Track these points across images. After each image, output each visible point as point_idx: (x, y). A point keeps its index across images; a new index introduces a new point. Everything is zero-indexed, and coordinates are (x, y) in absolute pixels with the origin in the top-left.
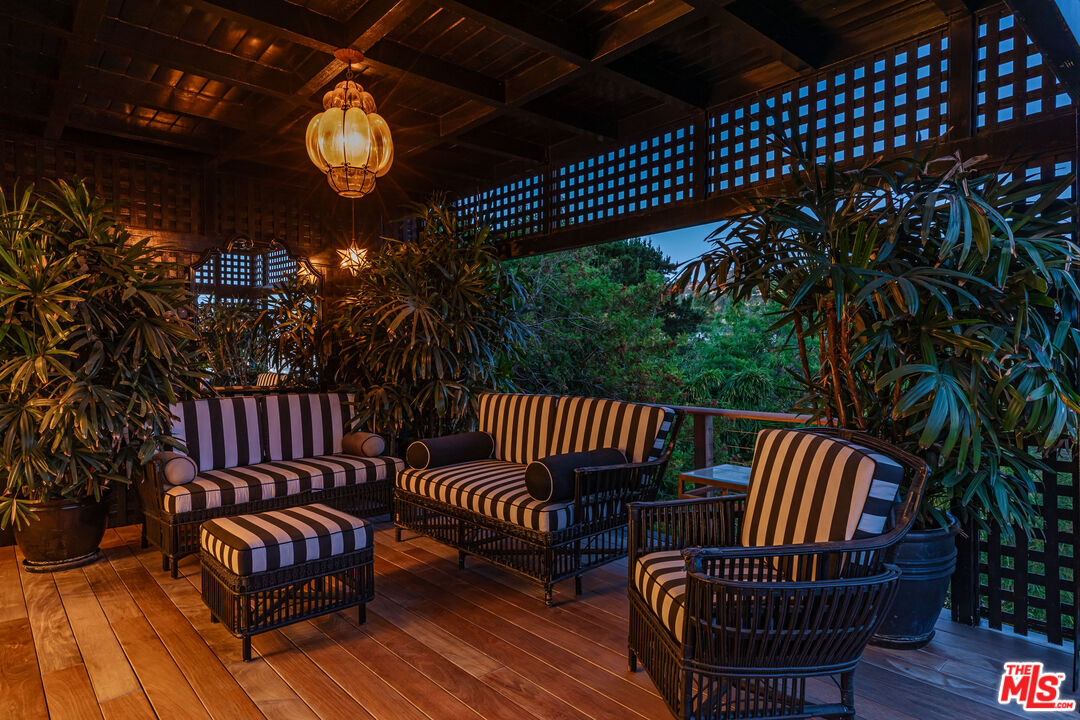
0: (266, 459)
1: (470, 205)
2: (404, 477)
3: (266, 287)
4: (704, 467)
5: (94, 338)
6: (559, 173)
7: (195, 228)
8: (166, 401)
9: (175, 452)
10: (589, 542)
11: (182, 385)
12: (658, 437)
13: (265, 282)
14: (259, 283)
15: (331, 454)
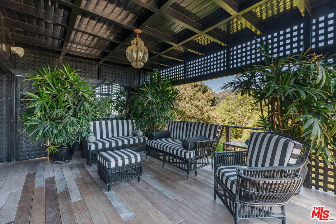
0: (113, 136)
1: (164, 72)
2: (148, 142)
3: (112, 93)
4: (228, 142)
5: (72, 105)
6: (188, 63)
7: (96, 78)
8: (88, 121)
9: (91, 134)
10: (199, 161)
11: (93, 117)
12: (217, 133)
13: (112, 92)
14: (110, 93)
15: (129, 135)
